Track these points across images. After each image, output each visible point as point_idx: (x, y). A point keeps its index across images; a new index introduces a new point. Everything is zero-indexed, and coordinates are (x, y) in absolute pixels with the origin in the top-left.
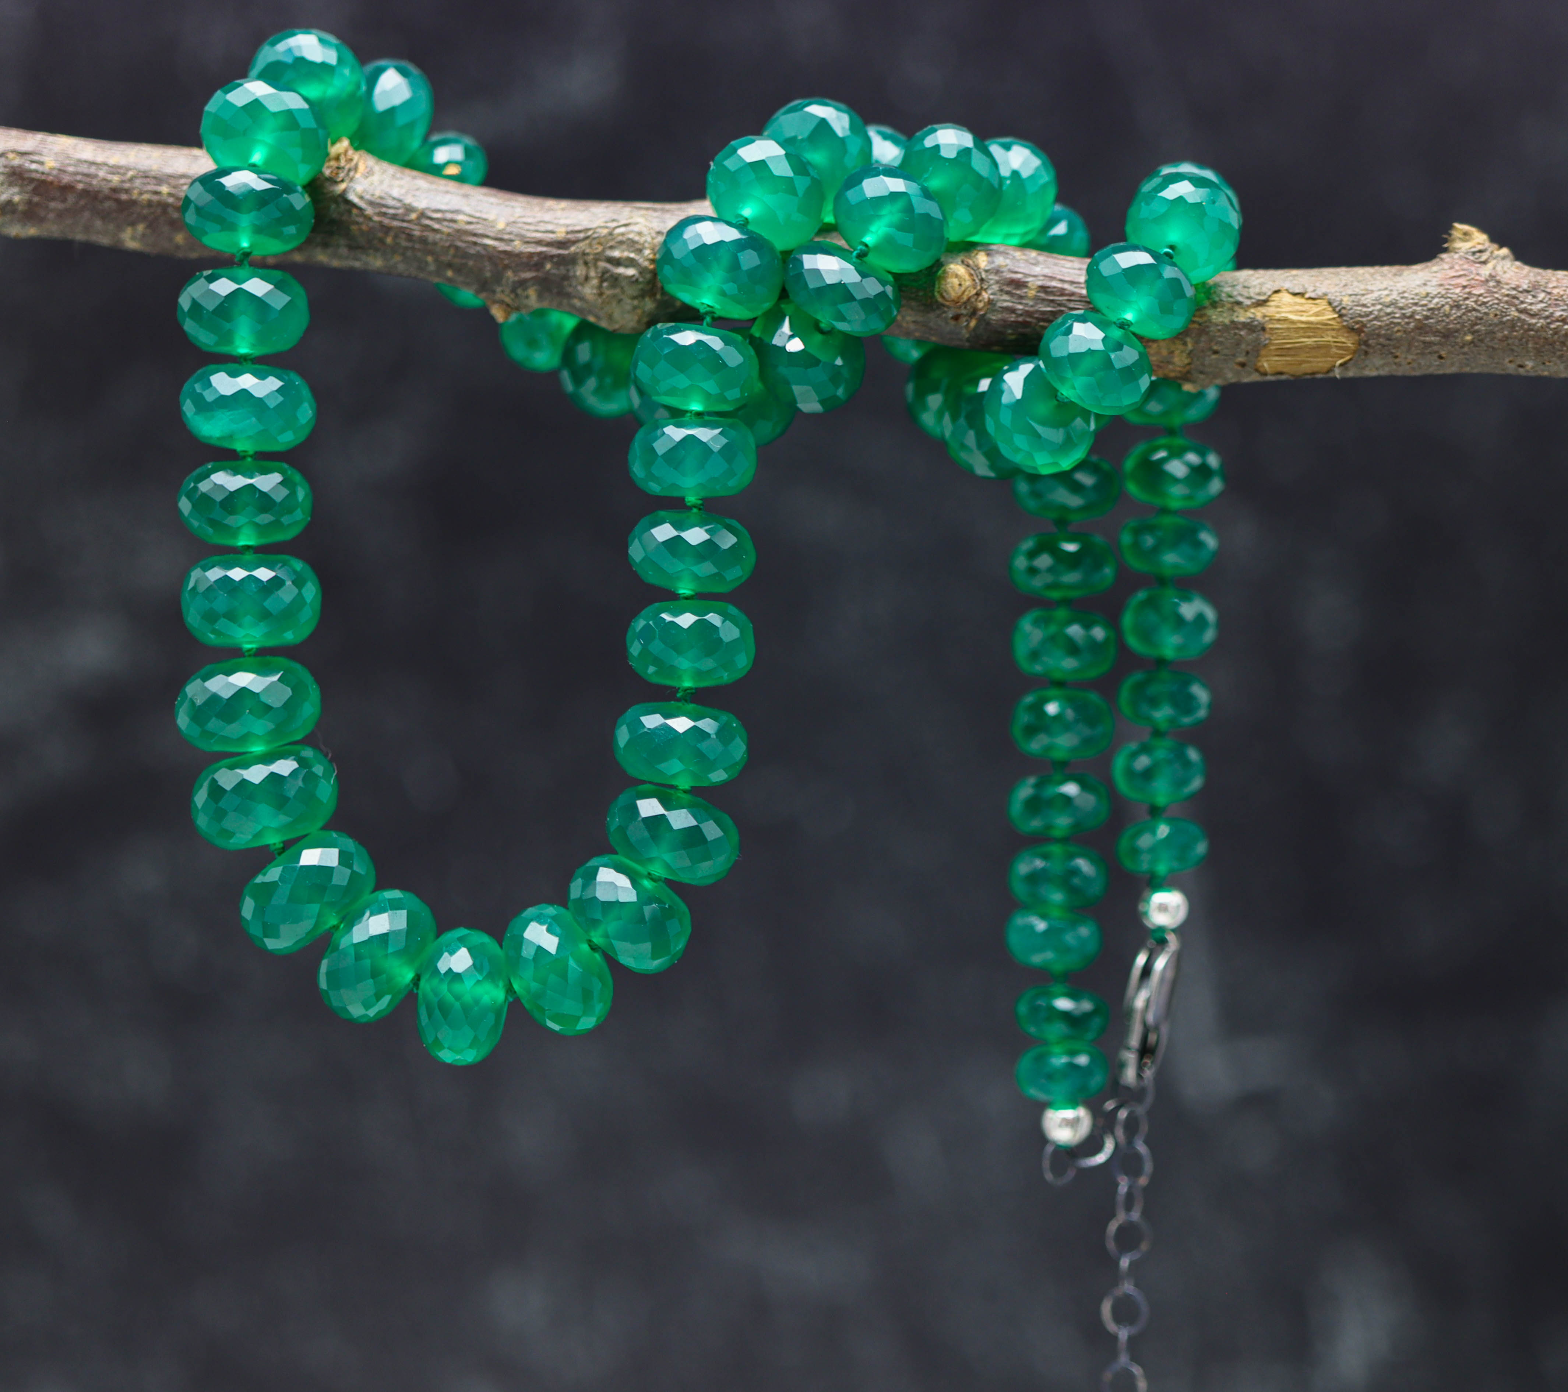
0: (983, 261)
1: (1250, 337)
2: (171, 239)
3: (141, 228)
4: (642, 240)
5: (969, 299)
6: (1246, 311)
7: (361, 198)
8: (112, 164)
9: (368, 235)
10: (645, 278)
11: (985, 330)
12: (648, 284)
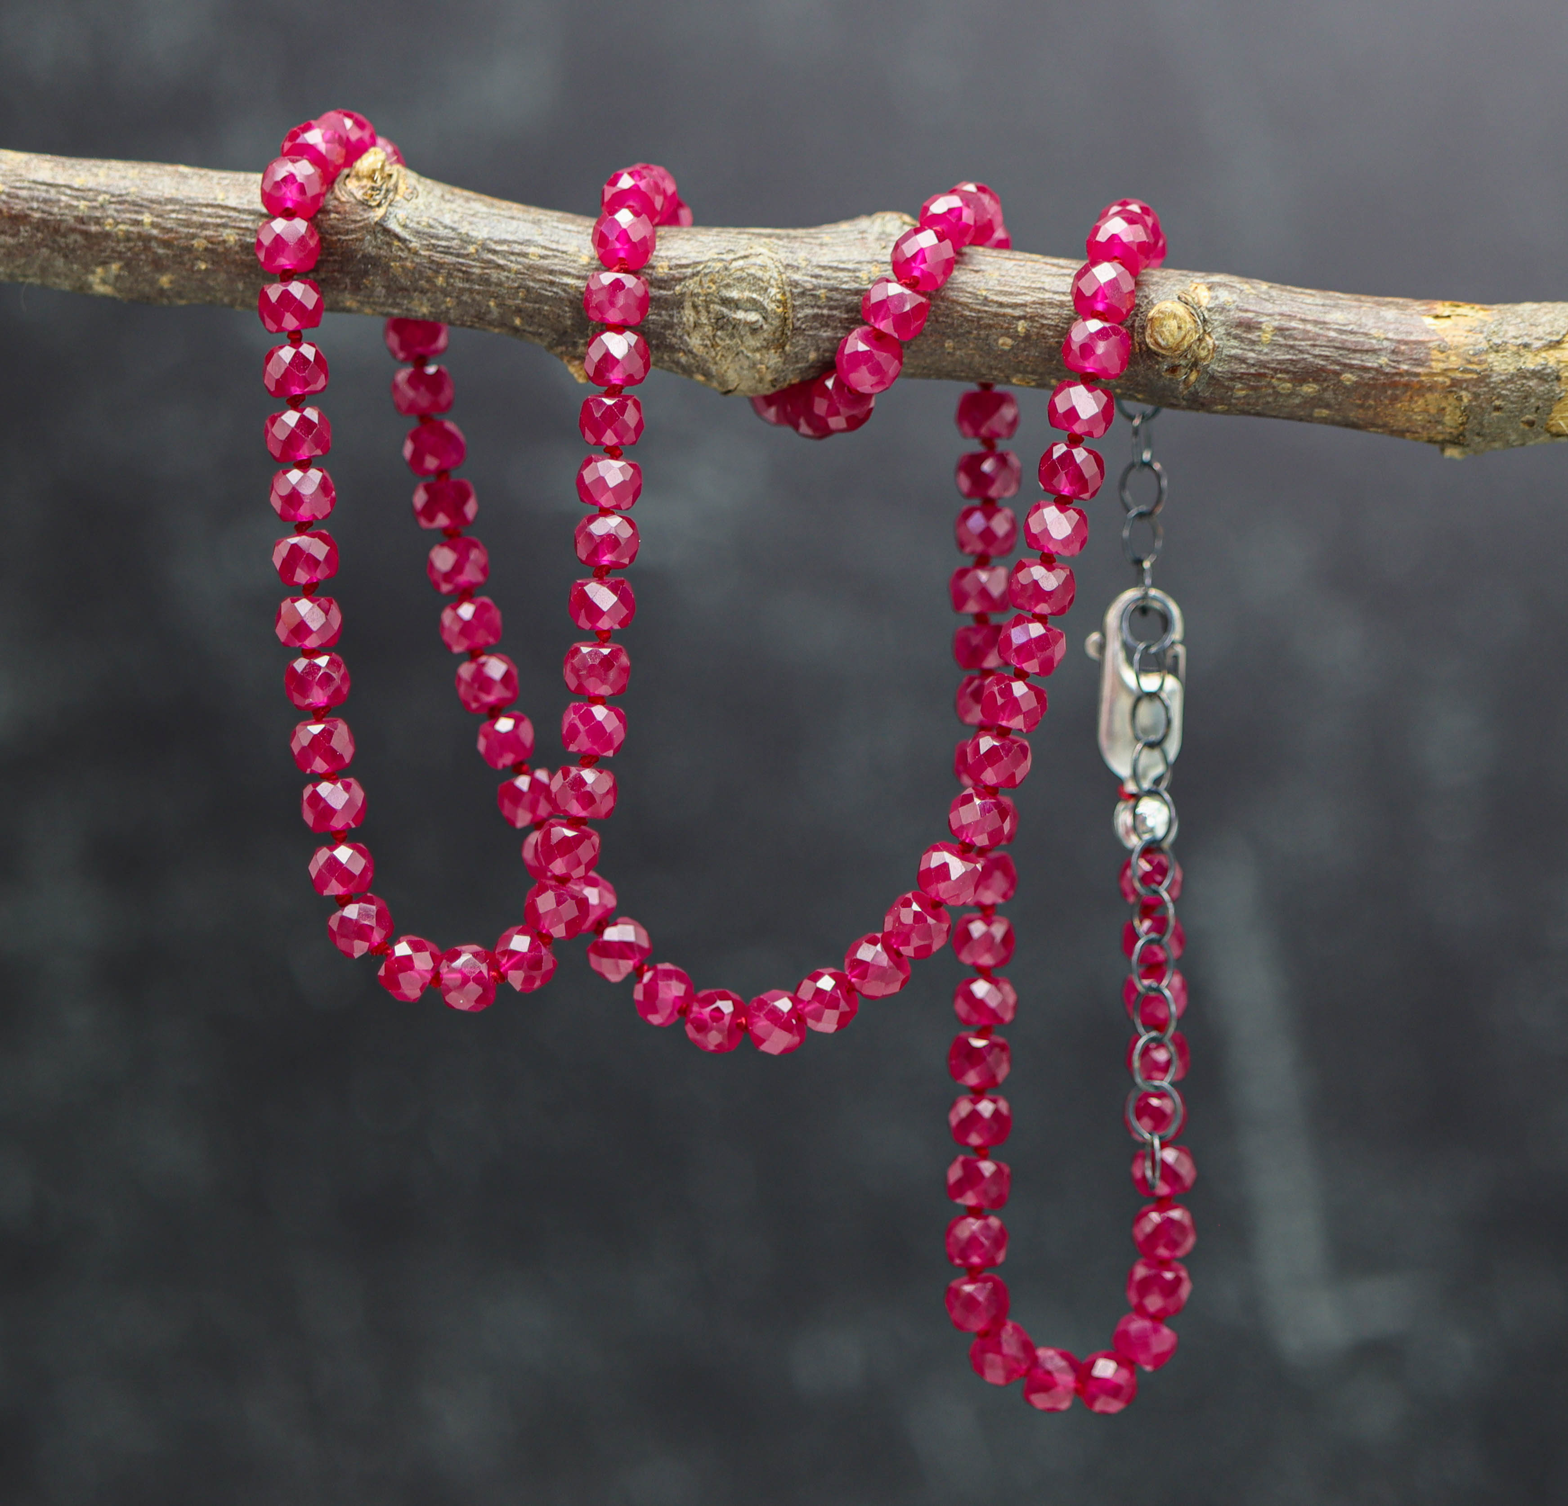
0: (1205, 297)
1: (1542, 388)
2: (153, 282)
3: (115, 267)
4: (766, 276)
5: (1190, 347)
6: (1536, 355)
7: (405, 226)
8: (76, 186)
9: (413, 273)
10: (771, 324)
11: (1208, 384)
12: (774, 333)
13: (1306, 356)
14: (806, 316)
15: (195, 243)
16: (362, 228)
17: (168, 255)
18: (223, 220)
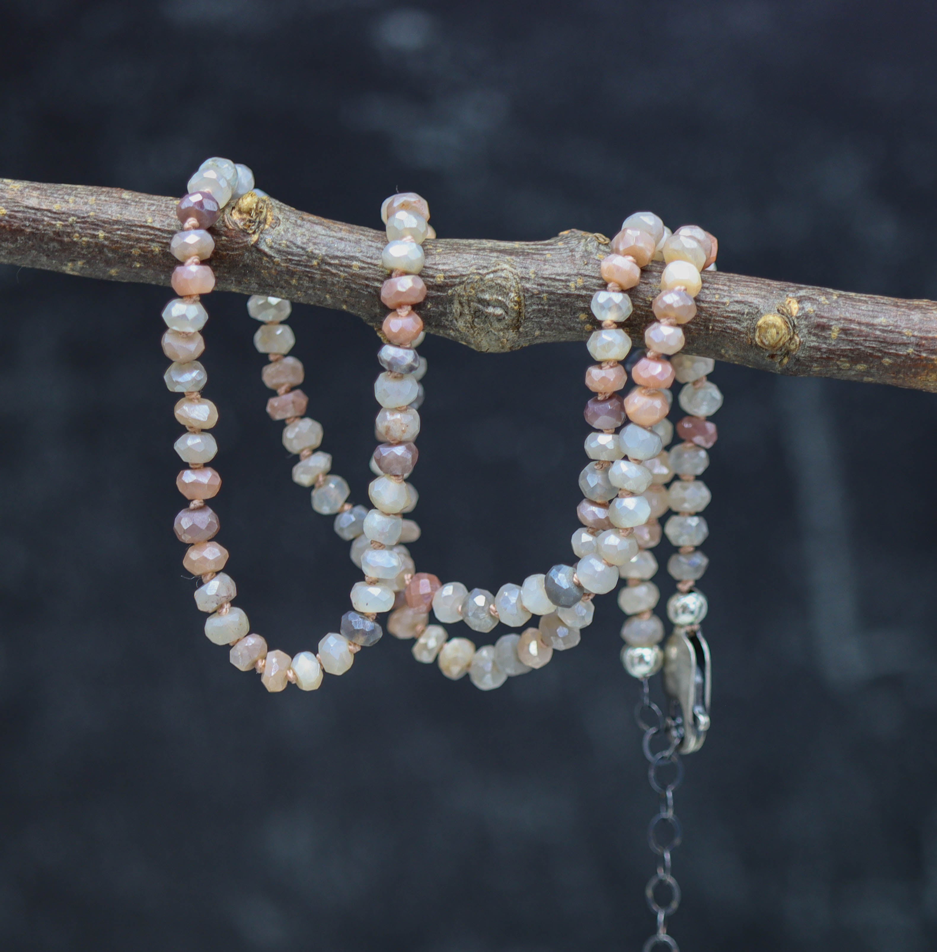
0: (795, 309)
2: (105, 272)
3: (80, 263)
4: (508, 285)
5: (784, 344)
7: (271, 247)
8: (54, 210)
9: (276, 277)
10: (511, 316)
11: (795, 364)
12: (512, 321)
13: (860, 347)
14: (534, 310)
15: (133, 251)
16: (242, 247)
17: (115, 258)
18: (151, 237)
